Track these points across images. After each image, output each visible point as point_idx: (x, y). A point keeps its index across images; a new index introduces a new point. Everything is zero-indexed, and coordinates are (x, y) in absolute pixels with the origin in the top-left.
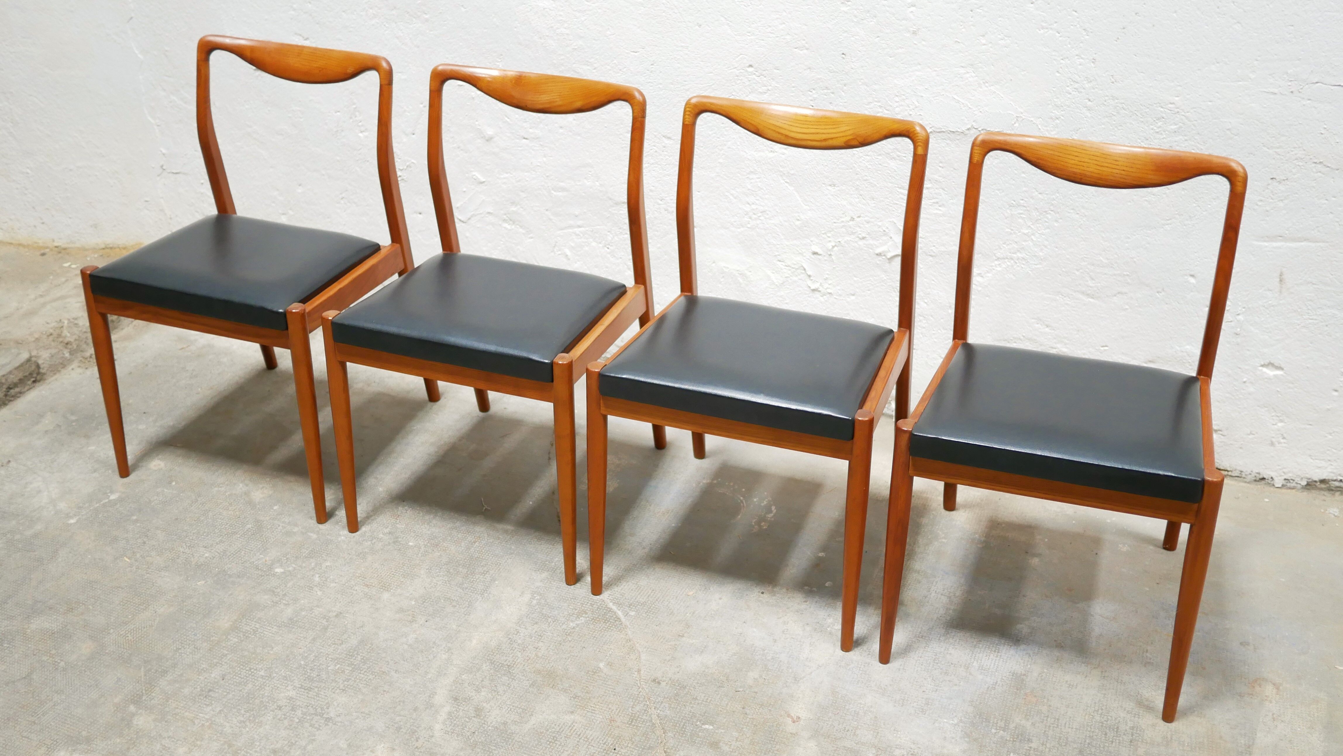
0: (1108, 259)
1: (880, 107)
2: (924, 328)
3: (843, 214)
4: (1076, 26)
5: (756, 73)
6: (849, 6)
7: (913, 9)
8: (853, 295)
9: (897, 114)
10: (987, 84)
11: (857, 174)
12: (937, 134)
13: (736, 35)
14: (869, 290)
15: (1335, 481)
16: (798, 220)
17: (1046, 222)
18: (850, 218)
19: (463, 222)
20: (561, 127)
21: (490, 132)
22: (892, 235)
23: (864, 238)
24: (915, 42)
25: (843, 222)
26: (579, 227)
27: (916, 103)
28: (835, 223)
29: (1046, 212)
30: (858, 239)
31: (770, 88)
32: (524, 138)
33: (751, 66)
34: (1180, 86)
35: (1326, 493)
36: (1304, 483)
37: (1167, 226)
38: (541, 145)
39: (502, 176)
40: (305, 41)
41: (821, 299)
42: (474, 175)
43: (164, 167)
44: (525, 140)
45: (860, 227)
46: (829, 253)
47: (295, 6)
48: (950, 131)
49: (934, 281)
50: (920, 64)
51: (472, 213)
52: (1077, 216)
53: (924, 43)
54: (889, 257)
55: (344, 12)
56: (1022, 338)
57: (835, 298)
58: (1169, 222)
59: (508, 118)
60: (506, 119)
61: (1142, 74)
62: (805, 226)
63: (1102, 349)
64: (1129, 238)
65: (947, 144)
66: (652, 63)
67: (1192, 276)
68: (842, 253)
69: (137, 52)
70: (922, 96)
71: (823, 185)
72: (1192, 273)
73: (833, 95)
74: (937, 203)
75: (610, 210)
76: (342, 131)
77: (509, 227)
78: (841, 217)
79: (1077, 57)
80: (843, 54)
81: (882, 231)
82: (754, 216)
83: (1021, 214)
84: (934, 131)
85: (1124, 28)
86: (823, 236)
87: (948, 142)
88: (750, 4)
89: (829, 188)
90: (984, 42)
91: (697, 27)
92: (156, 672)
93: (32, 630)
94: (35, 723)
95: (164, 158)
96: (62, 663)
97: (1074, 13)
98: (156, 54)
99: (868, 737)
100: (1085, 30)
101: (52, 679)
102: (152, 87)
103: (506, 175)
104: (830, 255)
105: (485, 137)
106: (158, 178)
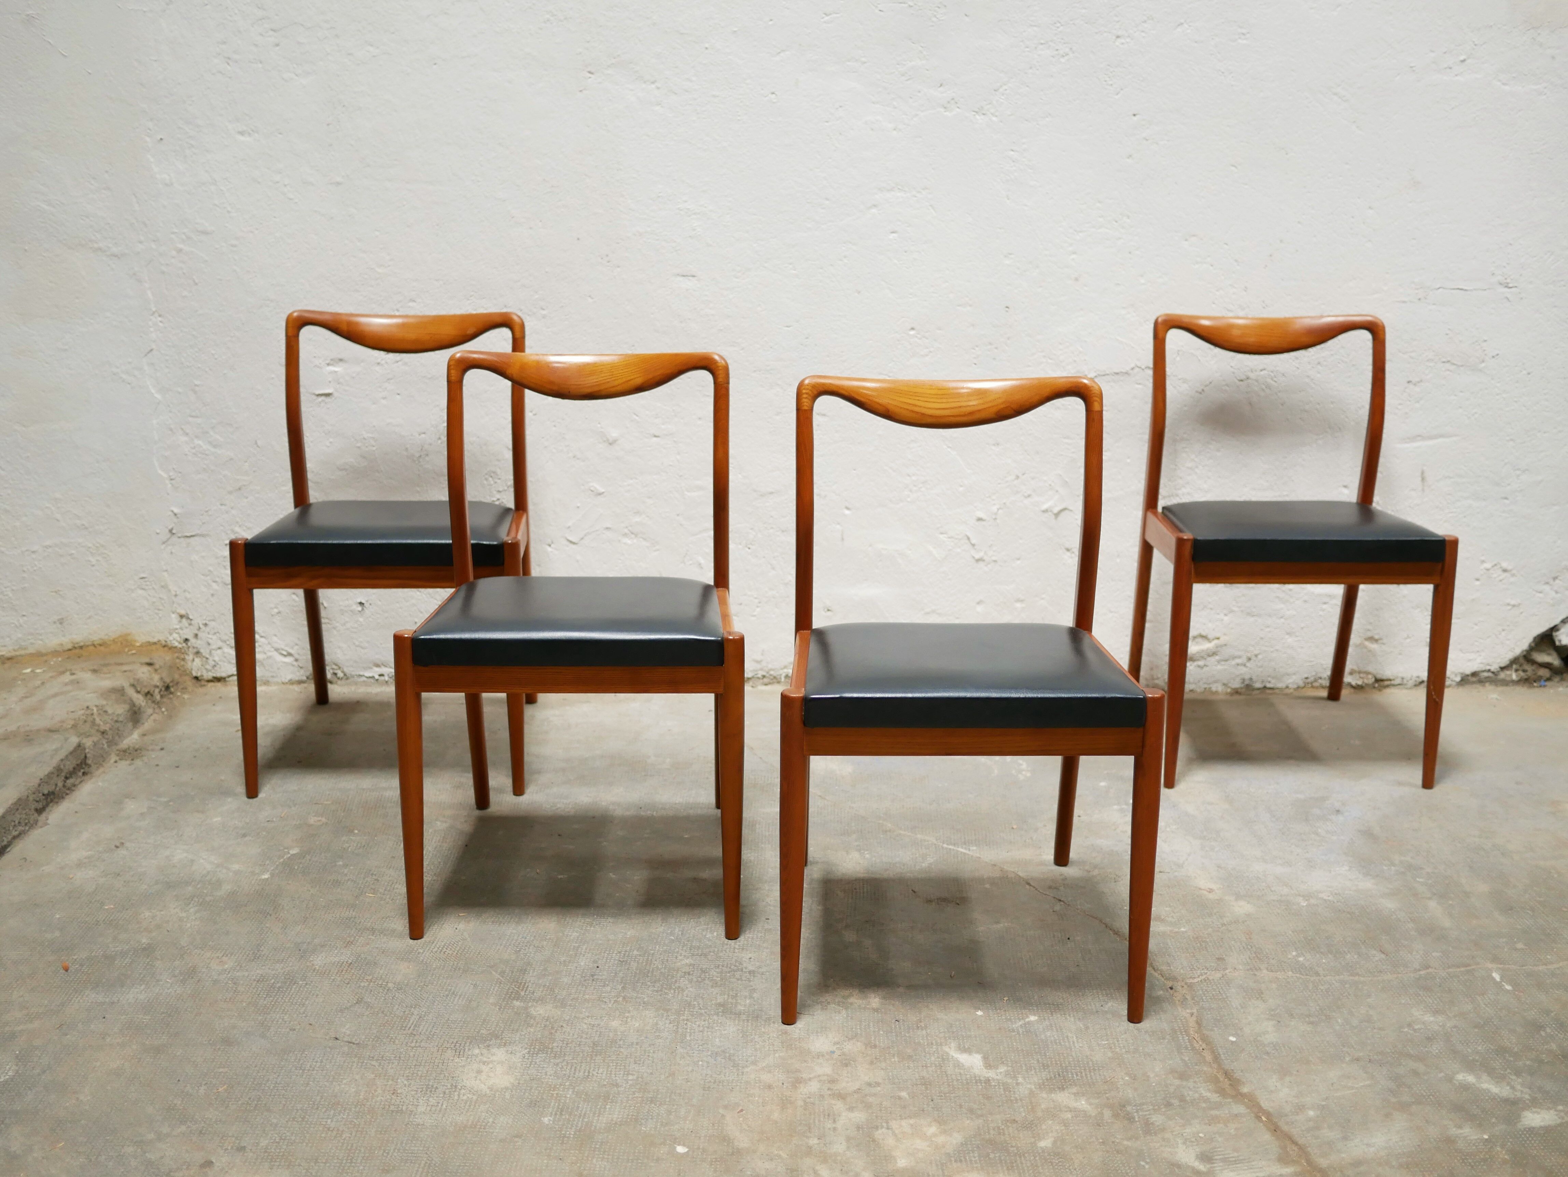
1: (1044, 357)
3: (1008, 473)
4: (1227, 257)
5: (918, 336)
6: (1012, 258)
7: (1074, 256)
8: (1019, 559)
13: (897, 298)
15: (1484, 671)
16: (961, 486)
18: (1015, 477)
20: (700, 419)
21: (614, 434)
22: (1058, 489)
23: (1029, 496)
24: (1077, 288)
25: (1007, 482)
27: (1081, 349)
28: (999, 484)
30: (1023, 497)
31: (932, 349)
32: (655, 436)
33: (913, 329)
35: (1478, 686)
36: (1458, 679)
38: (675, 441)
39: (625, 484)
42: (591, 486)
43: (174, 531)
44: (655, 439)
45: (1025, 484)
46: (994, 517)
48: (1115, 373)
50: (1082, 310)
53: (1085, 288)
54: (1056, 511)
59: (637, 416)
60: (635, 417)
62: (969, 492)
66: (807, 336)
67: (1345, 487)
68: (1007, 516)
69: (153, 391)
70: (1086, 341)
71: (987, 445)
72: (1345, 484)
76: (427, 455)
77: (629, 542)
78: (1006, 477)
80: (1007, 307)
81: (1048, 485)
82: (915, 488)
84: (1099, 375)
85: (1271, 256)
86: (987, 500)
87: (1112, 384)
89: (993, 448)
90: (1143, 281)
92: (513, 972)
93: (320, 966)
94: (415, 1035)
95: (175, 520)
96: (390, 985)
97: (1226, 246)
98: (180, 390)
99: (1286, 890)
100: (1236, 261)
101: (393, 998)
102: (170, 432)
103: (631, 482)
104: (995, 519)
105: (608, 440)
106: (163, 547)
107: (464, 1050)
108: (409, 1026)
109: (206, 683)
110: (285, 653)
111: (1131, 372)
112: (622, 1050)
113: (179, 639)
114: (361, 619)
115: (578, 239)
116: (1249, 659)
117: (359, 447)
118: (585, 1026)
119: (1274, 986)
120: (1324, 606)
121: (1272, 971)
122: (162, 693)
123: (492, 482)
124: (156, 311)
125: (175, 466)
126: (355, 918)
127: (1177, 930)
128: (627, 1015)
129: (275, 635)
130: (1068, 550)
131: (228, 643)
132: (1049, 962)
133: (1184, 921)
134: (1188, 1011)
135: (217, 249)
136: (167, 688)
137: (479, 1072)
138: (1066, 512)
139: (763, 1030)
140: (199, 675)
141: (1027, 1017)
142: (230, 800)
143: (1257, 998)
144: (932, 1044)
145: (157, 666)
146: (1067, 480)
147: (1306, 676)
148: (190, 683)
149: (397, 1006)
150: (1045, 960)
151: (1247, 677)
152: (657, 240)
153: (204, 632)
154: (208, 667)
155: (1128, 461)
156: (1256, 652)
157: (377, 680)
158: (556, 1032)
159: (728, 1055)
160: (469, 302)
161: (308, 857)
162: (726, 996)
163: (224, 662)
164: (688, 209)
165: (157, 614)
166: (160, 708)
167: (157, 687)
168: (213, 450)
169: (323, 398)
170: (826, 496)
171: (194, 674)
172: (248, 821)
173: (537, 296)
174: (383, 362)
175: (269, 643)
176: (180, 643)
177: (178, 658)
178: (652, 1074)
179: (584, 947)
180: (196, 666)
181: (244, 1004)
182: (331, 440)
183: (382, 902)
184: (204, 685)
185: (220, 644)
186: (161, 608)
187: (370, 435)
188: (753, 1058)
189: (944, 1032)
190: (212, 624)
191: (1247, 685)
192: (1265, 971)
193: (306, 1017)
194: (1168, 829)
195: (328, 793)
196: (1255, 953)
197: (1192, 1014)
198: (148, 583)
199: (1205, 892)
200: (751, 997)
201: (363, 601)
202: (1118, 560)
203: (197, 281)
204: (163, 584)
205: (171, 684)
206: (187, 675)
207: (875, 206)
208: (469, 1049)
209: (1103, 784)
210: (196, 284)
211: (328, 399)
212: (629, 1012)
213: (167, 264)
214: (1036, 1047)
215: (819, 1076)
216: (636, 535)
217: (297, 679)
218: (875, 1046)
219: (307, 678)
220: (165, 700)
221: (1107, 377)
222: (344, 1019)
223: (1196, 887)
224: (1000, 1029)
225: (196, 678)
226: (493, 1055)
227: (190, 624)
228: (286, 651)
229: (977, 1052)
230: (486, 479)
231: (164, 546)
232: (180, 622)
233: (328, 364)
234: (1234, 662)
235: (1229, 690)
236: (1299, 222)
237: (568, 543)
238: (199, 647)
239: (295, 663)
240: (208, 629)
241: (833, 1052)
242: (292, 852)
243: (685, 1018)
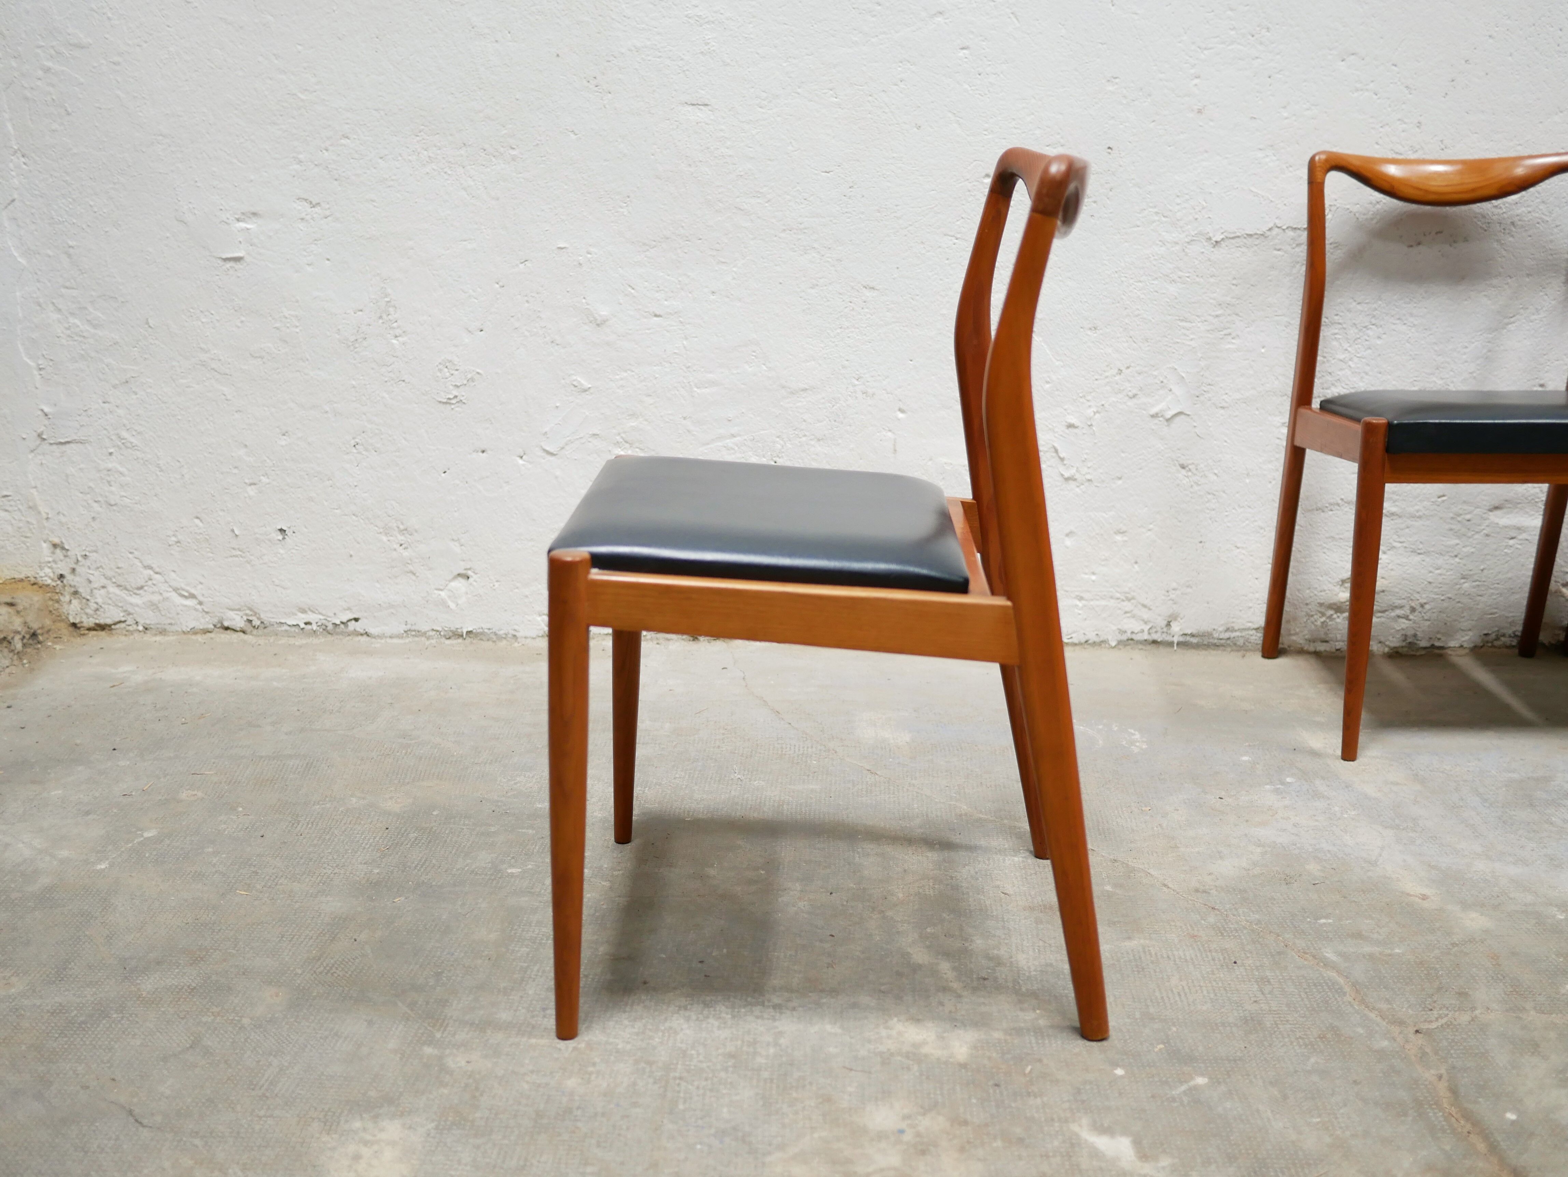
0: (1442, 379)
1: (1157, 213)
2: (1214, 510)
3: (1107, 366)
4: (1396, 83)
6: (1117, 83)
7: (1196, 81)
8: (1120, 478)
9: (1178, 220)
10: (1291, 169)
11: (1126, 308)
12: (1230, 240)
13: (968, 135)
14: (1141, 469)
16: (1048, 382)
17: (1366, 340)
18: (1116, 371)
19: (552, 454)
21: (604, 311)
22: (1172, 387)
23: (1135, 396)
24: (1201, 124)
25: (1107, 377)
26: (733, 436)
27: (1204, 203)
28: (1096, 380)
29: (1365, 327)
30: (1127, 398)
32: (656, 316)
34: (1520, 145)
37: (1510, 326)
38: (681, 322)
39: (617, 377)
40: (313, 209)
41: (1077, 490)
42: (574, 380)
43: (44, 437)
44: (655, 319)
45: (1129, 381)
46: (1089, 424)
47: (301, 156)
48: (1247, 235)
49: (1226, 442)
50: (1206, 152)
51: (568, 438)
52: (1404, 327)
53: (1211, 124)
54: (1169, 417)
55: (381, 158)
56: (1340, 502)
57: (1096, 486)
58: (1512, 320)
59: (633, 289)
60: (630, 289)
61: (1476, 135)
62: (1057, 390)
63: (1440, 500)
64: (1466, 347)
65: (1243, 253)
66: (851, 185)
68: (1106, 422)
69: (16, 254)
70: (1211, 193)
71: (1082, 330)
73: (1094, 205)
74: (1230, 334)
75: (782, 403)
76: (365, 339)
78: (1105, 371)
79: (1399, 122)
80: (1109, 148)
81: (1159, 382)
83: (1336, 334)
84: (1227, 237)
85: (1453, 81)
86: (1081, 400)
87: (1244, 249)
88: (987, 92)
89: (1089, 333)
90: (1286, 115)
91: (915, 129)
92: (427, 1003)
93: (148, 993)
94: (267, 1097)
95: (46, 422)
96: (246, 1021)
97: (1394, 67)
98: (51, 253)
99: (1529, 898)
100: (1407, 87)
101: (246, 1040)
102: (38, 308)
103: (625, 374)
104: (1091, 425)
105: (596, 320)
106: (31, 456)
107: (338, 1123)
108: (261, 1083)
109: (87, 632)
110: (186, 594)
111: (1268, 233)
112: (579, 1124)
113: (51, 575)
114: (282, 551)
115: (558, 55)
116: (1413, 610)
117: (277, 328)
118: (526, 1086)
119: (1552, 1035)
120: (1511, 542)
121: (1543, 1013)
122: (25, 641)
123: (448, 374)
124: (19, 149)
125: (44, 353)
126: (215, 923)
127: (1389, 951)
128: (591, 1069)
129: (174, 571)
130: (1183, 467)
131: (114, 580)
132: (1212, 996)
133: (1397, 939)
134: (1433, 1072)
135: (94, 67)
136: (34, 635)
137: (357, 1157)
138: (1183, 416)
139: (794, 1095)
140: (77, 621)
141: (1192, 1079)
142: (80, 768)
143: (1533, 1053)
144: (1053, 1120)
145: (20, 608)
146: (1183, 375)
147: (1486, 632)
148: (65, 631)
149: (249, 1053)
150: (1205, 992)
151: (1410, 632)
152: (660, 57)
153: (83, 565)
154: (89, 611)
155: (1263, 350)
156: (1423, 601)
157: (303, 629)
158: (482, 1095)
159: (740, 1134)
160: (418, 138)
161: (167, 842)
162: (739, 1043)
163: (109, 604)
164: (699, 16)
165: (24, 543)
166: (21, 659)
167: (19, 633)
168: (92, 331)
169: (232, 264)
170: (873, 394)
171: (72, 621)
172: (97, 794)
173: (505, 132)
174: (308, 217)
175: (166, 582)
176: (53, 580)
177: (51, 599)
178: (622, 1163)
179: (536, 968)
180: (73, 610)
181: (24, 1047)
182: (243, 319)
183: (256, 903)
184: (84, 635)
185: (104, 581)
186: (29, 535)
187: (293, 313)
188: (780, 1139)
189: (1069, 1101)
190: (93, 556)
191: (1410, 643)
192: (1533, 1013)
193: (109, 1068)
194: (1346, 816)
195: (213, 760)
196: (1512, 986)
197: (1440, 1077)
198: (12, 503)
199: (1417, 900)
200: (776, 1044)
201: (284, 528)
202: (1247, 481)
203: (70, 110)
204: (31, 504)
205: (39, 631)
206: (63, 621)
207: (941, 13)
208: (347, 1121)
209: (1245, 758)
210: (69, 114)
211: (237, 266)
212: (594, 1064)
213: (32, 88)
214: (1212, 1126)
215: (882, 1170)
216: (631, 445)
217: (201, 628)
218: (966, 1123)
219: (215, 626)
220: (29, 650)
221: (1237, 240)
222: (165, 1072)
223: (1402, 892)
224: (1153, 1096)
225: (74, 625)
226: (382, 1130)
227: (65, 556)
228: (187, 591)
229: (1125, 1132)
230: (440, 370)
231: (33, 454)
232: (53, 553)
233: (238, 220)
234: (1393, 614)
235: (1387, 650)
236: (1490, 36)
237: (544, 454)
238: (77, 585)
239: (198, 607)
240: (88, 563)
241: (901, 1132)
242: (146, 835)
243: (677, 1075)
